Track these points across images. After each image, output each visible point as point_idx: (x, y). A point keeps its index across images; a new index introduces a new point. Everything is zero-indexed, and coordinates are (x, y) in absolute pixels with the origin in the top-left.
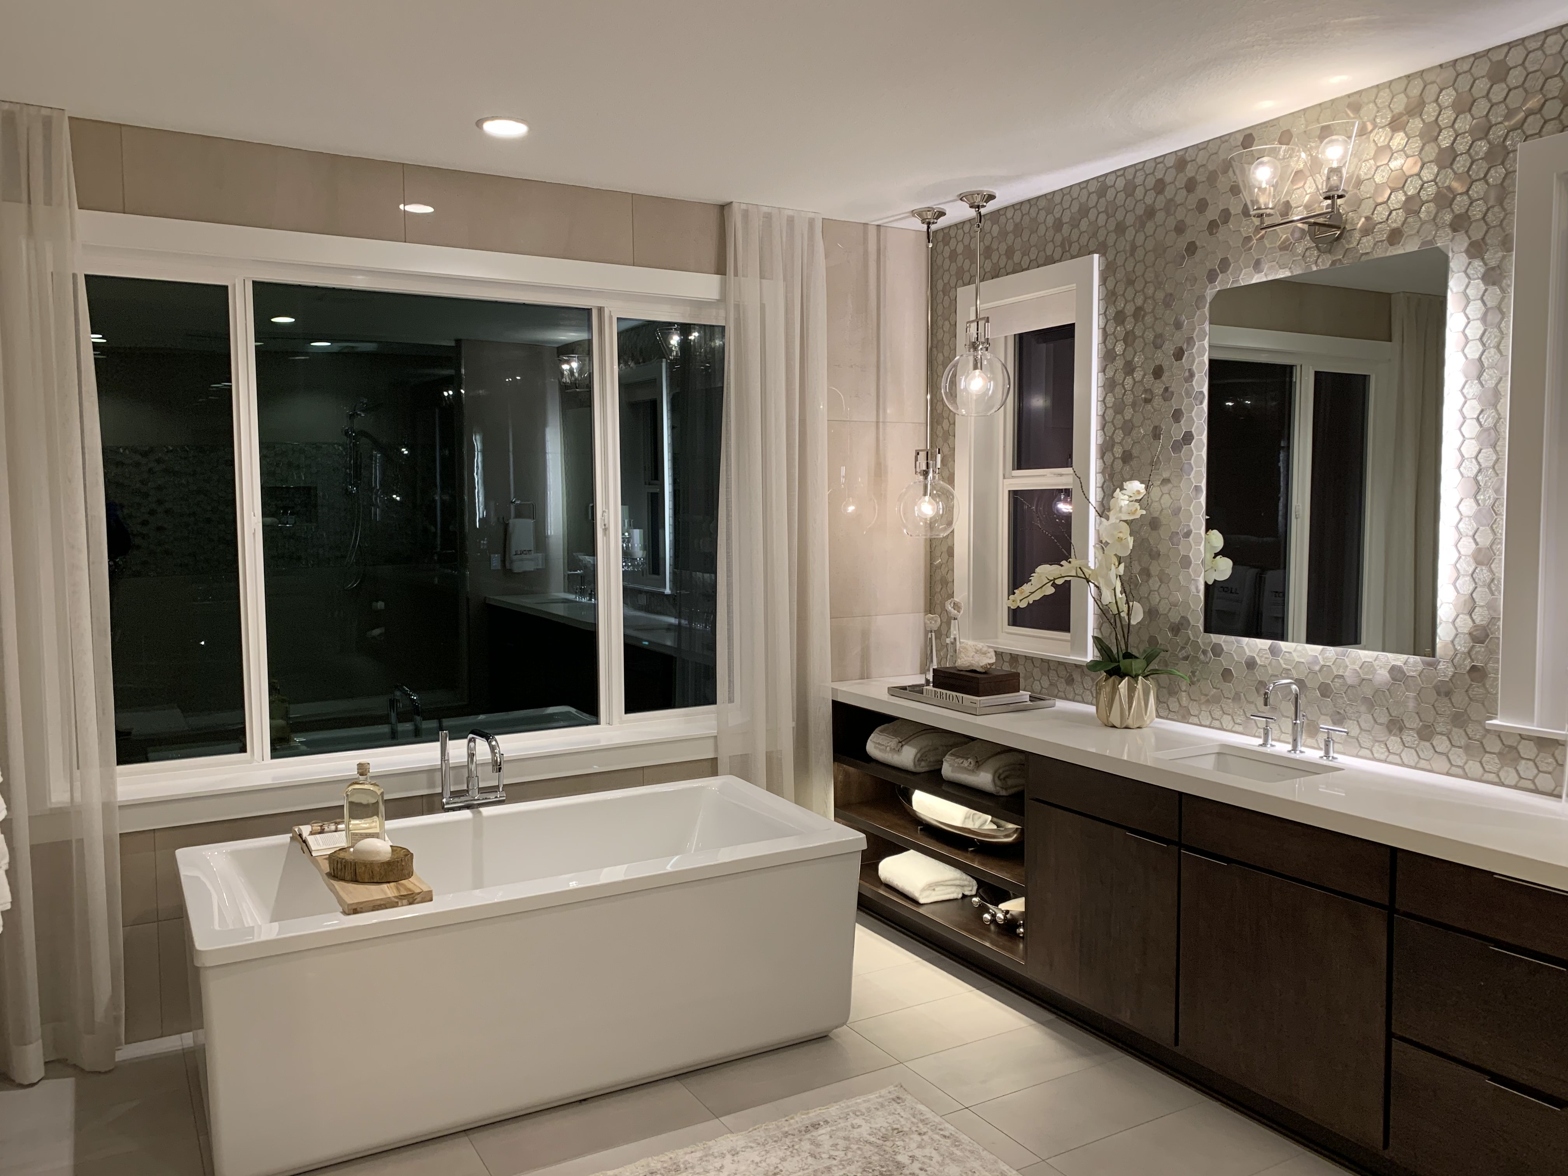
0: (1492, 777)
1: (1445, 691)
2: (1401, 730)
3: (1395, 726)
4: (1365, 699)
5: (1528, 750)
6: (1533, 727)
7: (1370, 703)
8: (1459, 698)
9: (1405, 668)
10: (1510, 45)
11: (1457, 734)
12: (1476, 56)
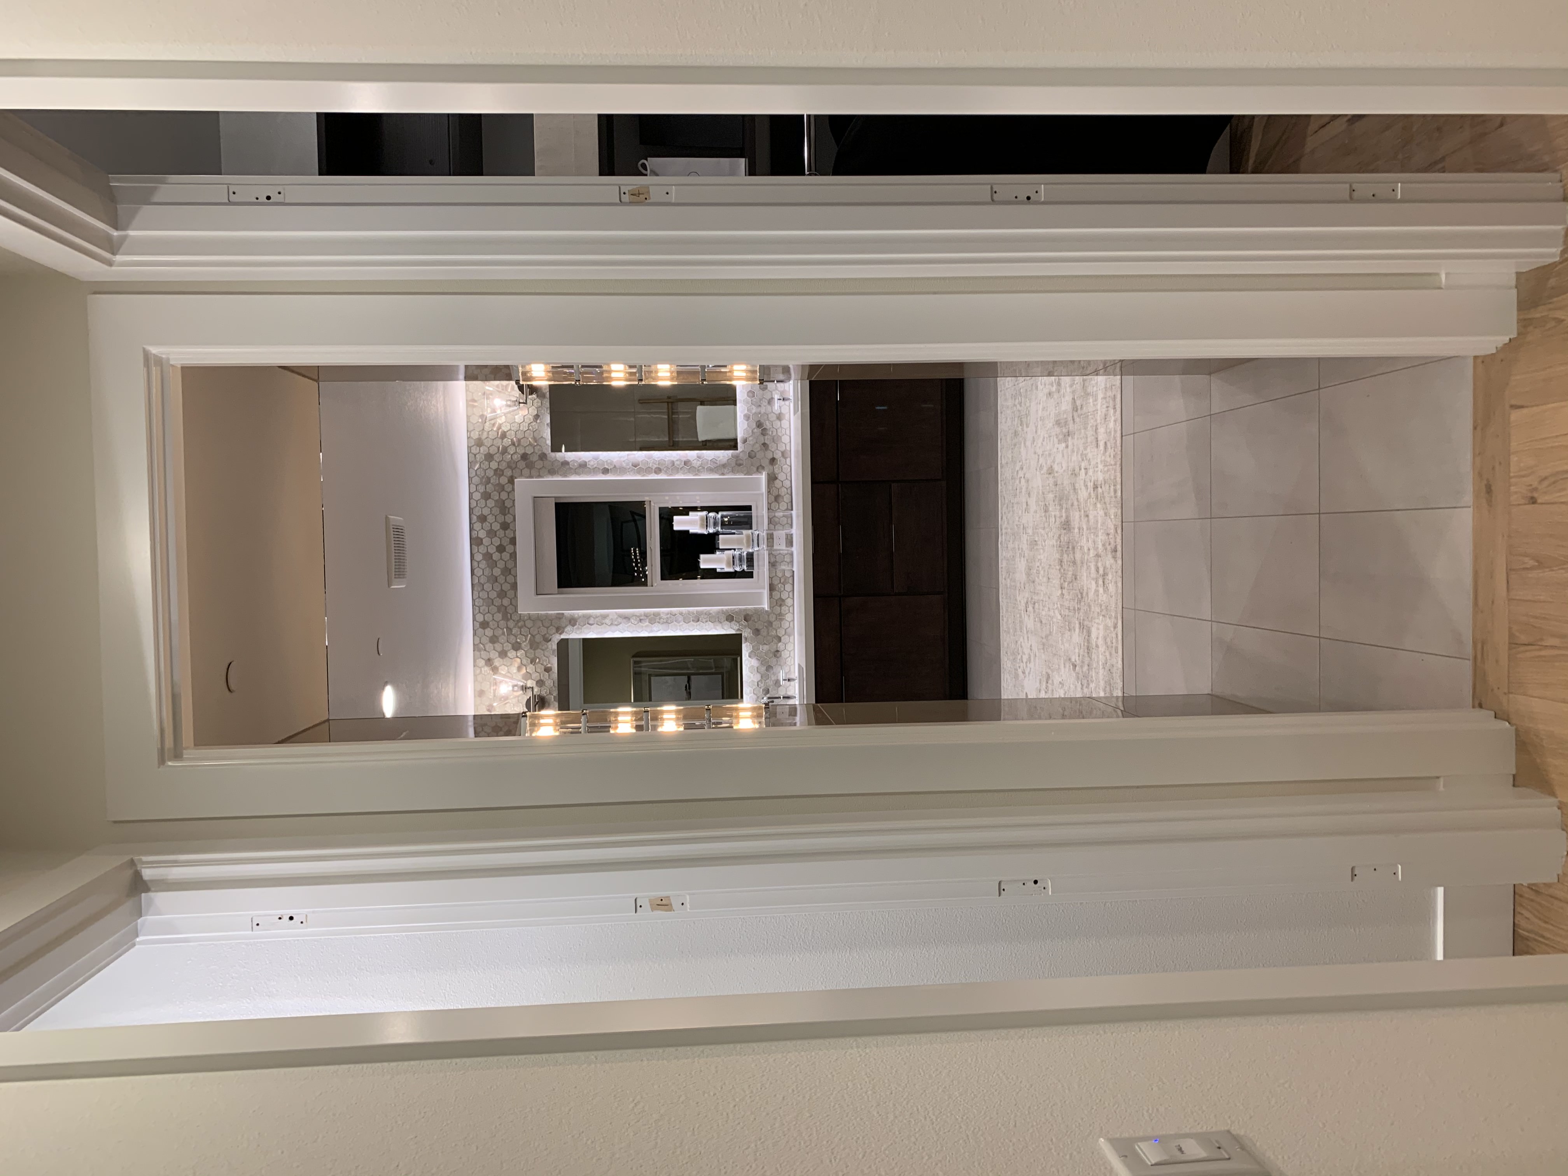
0: (791, 609)
1: (757, 632)
2: (778, 651)
3: (777, 653)
4: (767, 670)
5: (776, 595)
6: (766, 592)
7: (769, 668)
8: (758, 626)
9: (749, 651)
10: (474, 619)
11: (776, 624)
12: (475, 634)
